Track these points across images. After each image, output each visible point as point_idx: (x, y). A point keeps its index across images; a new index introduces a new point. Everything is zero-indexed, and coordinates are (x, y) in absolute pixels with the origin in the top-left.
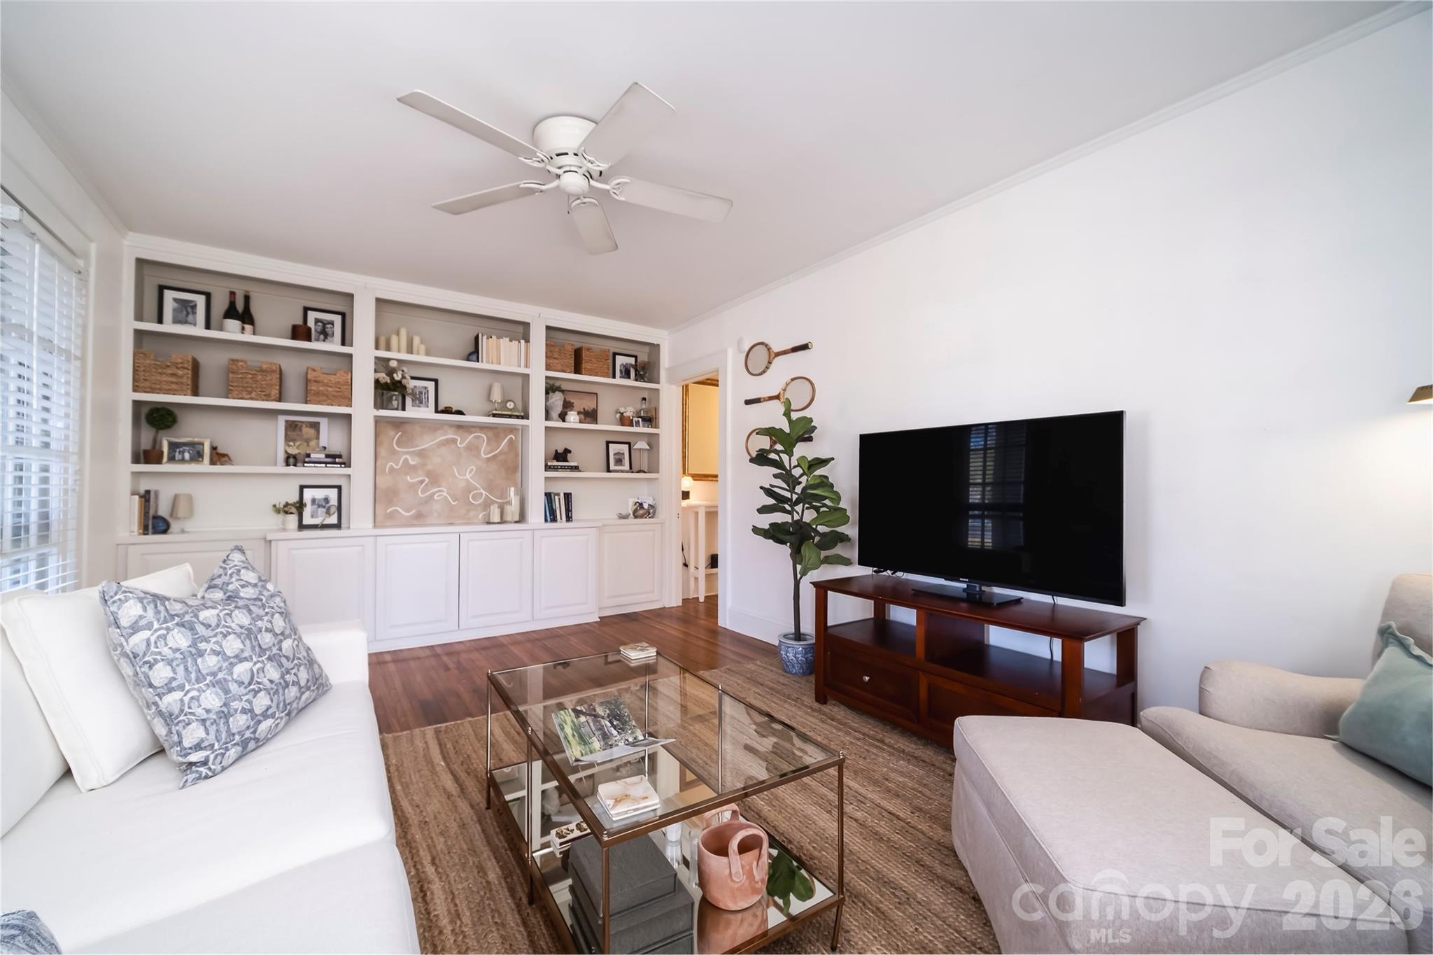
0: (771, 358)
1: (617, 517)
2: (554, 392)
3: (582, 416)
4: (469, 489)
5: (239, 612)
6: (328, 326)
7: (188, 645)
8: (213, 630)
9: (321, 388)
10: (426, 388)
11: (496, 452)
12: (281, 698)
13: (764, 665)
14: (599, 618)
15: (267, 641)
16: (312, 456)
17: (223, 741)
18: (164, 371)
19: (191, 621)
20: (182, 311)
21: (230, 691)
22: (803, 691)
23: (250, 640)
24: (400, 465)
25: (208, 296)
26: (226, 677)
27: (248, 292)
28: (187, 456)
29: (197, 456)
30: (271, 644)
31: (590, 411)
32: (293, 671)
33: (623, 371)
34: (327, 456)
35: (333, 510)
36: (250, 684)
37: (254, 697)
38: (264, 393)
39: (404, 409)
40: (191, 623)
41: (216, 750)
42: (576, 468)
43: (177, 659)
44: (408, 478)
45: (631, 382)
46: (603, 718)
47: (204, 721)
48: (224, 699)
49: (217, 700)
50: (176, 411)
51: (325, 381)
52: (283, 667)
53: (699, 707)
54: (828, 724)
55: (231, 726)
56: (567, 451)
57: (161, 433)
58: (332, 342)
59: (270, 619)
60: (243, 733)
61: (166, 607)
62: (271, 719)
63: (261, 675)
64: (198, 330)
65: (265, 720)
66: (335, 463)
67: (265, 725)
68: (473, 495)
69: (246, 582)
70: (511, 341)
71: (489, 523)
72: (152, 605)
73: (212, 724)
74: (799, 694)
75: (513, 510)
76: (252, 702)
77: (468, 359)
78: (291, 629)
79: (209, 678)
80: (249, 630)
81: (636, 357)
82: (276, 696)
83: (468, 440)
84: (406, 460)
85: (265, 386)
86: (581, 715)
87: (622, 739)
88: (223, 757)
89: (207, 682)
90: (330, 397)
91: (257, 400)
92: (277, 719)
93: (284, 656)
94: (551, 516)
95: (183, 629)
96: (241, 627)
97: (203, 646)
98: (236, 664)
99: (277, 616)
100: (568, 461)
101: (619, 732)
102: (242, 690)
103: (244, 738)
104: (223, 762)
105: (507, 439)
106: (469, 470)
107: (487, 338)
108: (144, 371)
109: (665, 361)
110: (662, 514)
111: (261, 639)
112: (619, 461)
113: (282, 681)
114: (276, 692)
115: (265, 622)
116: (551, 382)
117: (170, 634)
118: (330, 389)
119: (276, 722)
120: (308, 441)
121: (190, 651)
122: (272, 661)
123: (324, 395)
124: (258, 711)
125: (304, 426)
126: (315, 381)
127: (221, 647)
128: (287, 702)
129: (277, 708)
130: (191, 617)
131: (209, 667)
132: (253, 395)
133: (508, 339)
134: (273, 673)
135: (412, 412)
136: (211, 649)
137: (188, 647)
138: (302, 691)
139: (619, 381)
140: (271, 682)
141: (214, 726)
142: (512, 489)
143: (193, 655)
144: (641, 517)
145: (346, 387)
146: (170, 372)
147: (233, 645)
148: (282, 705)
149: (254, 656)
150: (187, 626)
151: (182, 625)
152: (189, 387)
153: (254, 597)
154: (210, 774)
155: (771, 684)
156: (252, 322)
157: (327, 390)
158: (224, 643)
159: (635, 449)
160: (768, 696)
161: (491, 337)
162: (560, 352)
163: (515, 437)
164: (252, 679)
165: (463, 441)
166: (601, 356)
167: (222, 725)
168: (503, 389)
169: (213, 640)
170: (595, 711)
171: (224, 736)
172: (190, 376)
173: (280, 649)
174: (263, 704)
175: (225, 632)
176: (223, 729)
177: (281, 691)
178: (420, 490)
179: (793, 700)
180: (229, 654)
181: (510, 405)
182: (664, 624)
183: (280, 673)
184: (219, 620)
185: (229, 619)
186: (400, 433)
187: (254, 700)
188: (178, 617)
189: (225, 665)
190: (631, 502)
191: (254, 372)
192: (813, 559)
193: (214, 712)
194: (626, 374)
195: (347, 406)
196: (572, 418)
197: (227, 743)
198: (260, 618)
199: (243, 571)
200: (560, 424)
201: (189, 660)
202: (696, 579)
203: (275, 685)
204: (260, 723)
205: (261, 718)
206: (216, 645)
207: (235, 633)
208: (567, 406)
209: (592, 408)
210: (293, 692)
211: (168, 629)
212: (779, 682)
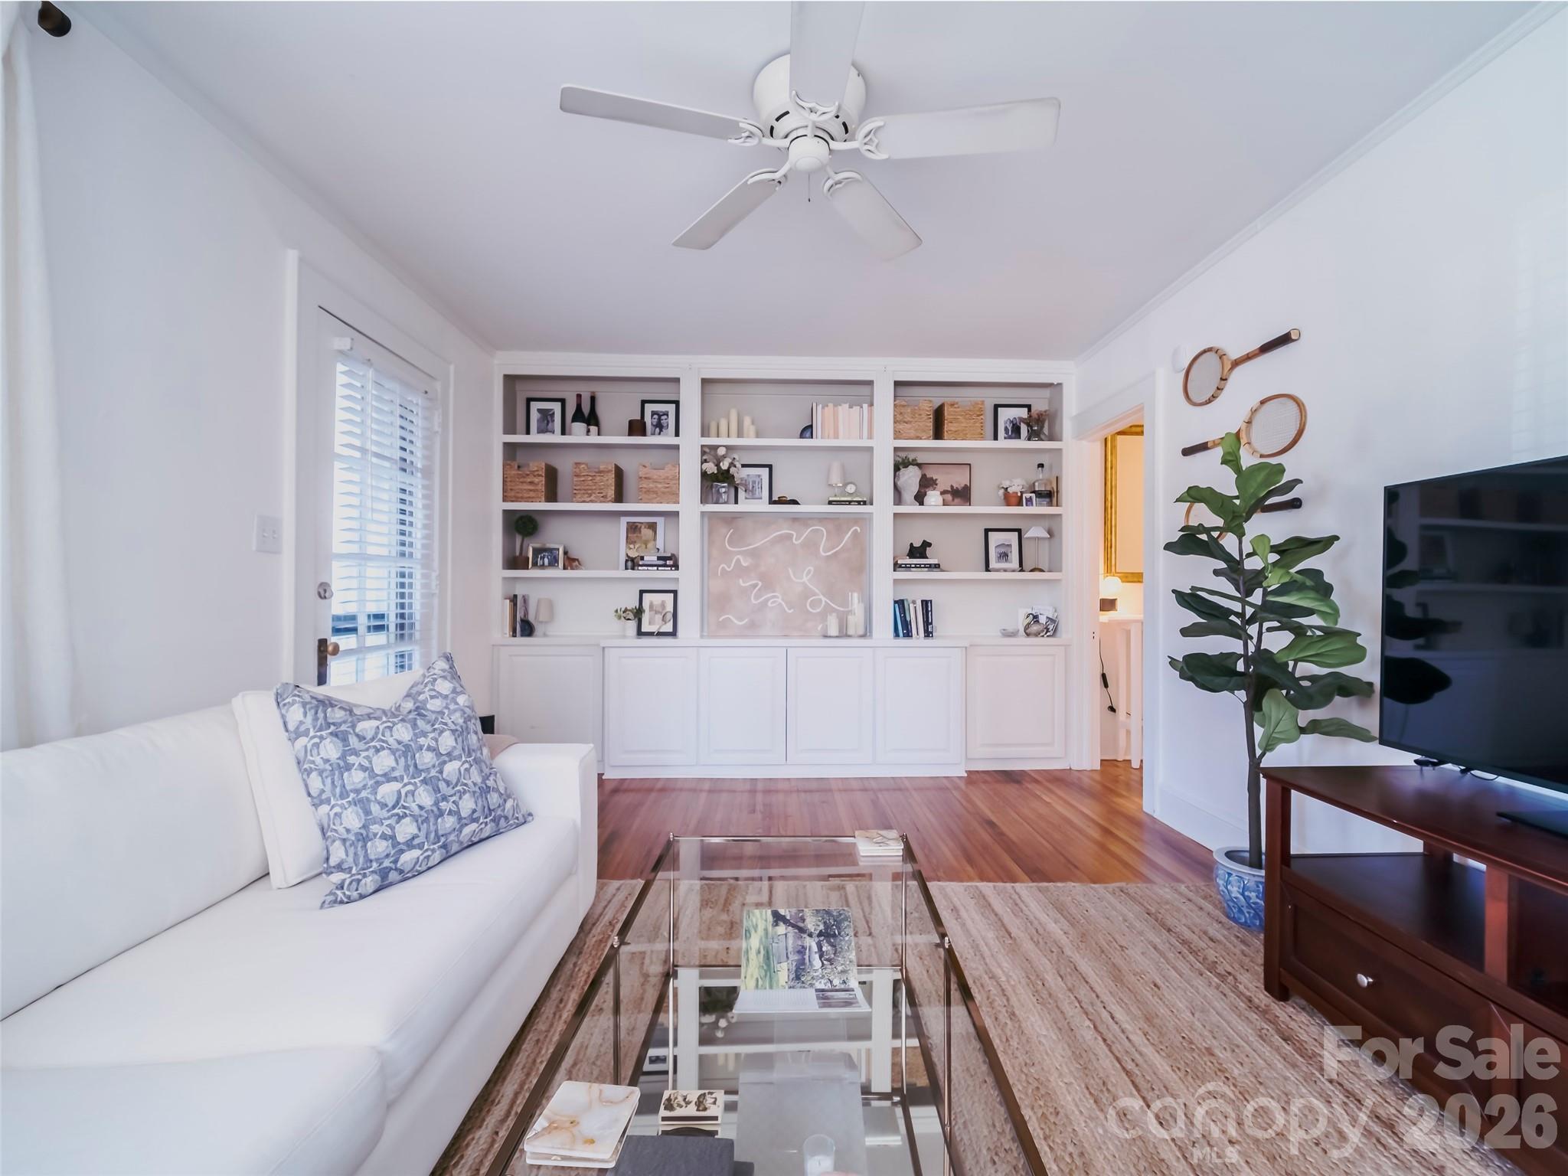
0: (1226, 370)
1: (1000, 634)
2: (906, 467)
3: (949, 497)
4: (807, 593)
5: (403, 726)
6: (663, 417)
7: (338, 756)
8: (366, 743)
9: (651, 485)
10: (759, 476)
11: (837, 549)
12: (432, 828)
13: (1191, 895)
14: (966, 771)
15: (426, 761)
16: (645, 558)
17: (360, 867)
18: (525, 480)
19: (346, 731)
20: (544, 421)
21: (371, 812)
22: (1247, 960)
23: (406, 758)
24: (732, 568)
25: (563, 401)
26: (369, 796)
27: (593, 392)
28: (546, 561)
29: (554, 562)
30: (430, 765)
31: (960, 489)
32: (453, 799)
33: (1010, 428)
34: (659, 558)
35: (670, 616)
36: (394, 807)
37: (397, 823)
38: (602, 495)
39: (736, 502)
40: (346, 733)
41: (354, 875)
42: (937, 566)
43: (326, 770)
44: (741, 581)
45: (1022, 443)
46: (810, 935)
47: (344, 841)
48: (363, 820)
49: (357, 821)
50: (537, 518)
51: (655, 477)
52: (440, 792)
53: (1037, 944)
54: (1271, 1044)
55: (369, 852)
56: (926, 544)
57: (526, 540)
58: (667, 435)
59: (437, 737)
60: (381, 861)
61: (326, 715)
62: (418, 850)
63: (410, 798)
64: (556, 438)
65: (410, 850)
66: (665, 565)
67: (408, 858)
68: (811, 601)
69: (438, 692)
70: (851, 407)
71: (826, 637)
72: (313, 711)
73: (351, 845)
74: (1237, 966)
75: (856, 621)
76: (394, 828)
77: (802, 436)
78: (463, 749)
79: (352, 795)
80: (407, 746)
81: (1029, 407)
82: (425, 824)
83: (805, 535)
84: (738, 561)
85: (602, 487)
86: (782, 923)
87: (823, 976)
88: (358, 884)
89: (350, 799)
90: (659, 494)
91: (596, 502)
92: (427, 850)
93: (444, 780)
94: (903, 628)
95: (335, 739)
96: (399, 743)
97: (351, 759)
98: (383, 783)
99: (447, 733)
100: (927, 558)
101: (823, 964)
102: (384, 814)
103: (382, 867)
104: (360, 889)
105: (850, 533)
106: (805, 572)
107: (823, 408)
108: (511, 481)
109: (1070, 408)
110: (1066, 632)
111: (420, 758)
112: (1004, 556)
113: (435, 809)
114: (426, 820)
115: (429, 739)
116: (903, 455)
117: (322, 744)
118: (659, 486)
119: (426, 854)
120: (646, 543)
121: (338, 764)
122: (426, 784)
123: (656, 493)
124: (401, 838)
125: (643, 527)
126: (646, 478)
127: (370, 762)
128: (441, 833)
129: (426, 838)
130: (348, 727)
131: (354, 783)
132: (592, 498)
133: (847, 405)
134: (425, 798)
135: (745, 505)
136: (360, 763)
137: (337, 759)
138: (462, 823)
139: (1003, 443)
140: (421, 808)
141: (353, 848)
142: (856, 595)
143: (340, 768)
144: (1037, 635)
145: (674, 482)
146: (529, 480)
147: (384, 762)
148: (432, 835)
149: (405, 777)
150: (340, 736)
151: (335, 734)
152: (543, 493)
153: (438, 710)
154: (345, 900)
155: (1187, 934)
156: (597, 424)
157: (656, 487)
158: (375, 759)
159: (1027, 538)
160: (1171, 955)
161: (827, 406)
162: (913, 413)
163: (861, 530)
164: (398, 802)
165: (799, 537)
166: (970, 411)
167: (359, 848)
168: (843, 468)
169: (364, 754)
170: (803, 920)
171: (361, 860)
172: (544, 482)
173: (441, 772)
174: (407, 831)
175: (379, 747)
176: (361, 853)
177: (432, 820)
178: (753, 595)
179: (1218, 975)
180: (378, 771)
181: (851, 489)
182: (1056, 794)
183: (433, 799)
184: (377, 733)
185: (387, 733)
186: (731, 531)
187: (397, 826)
188: (334, 725)
189: (371, 783)
190: (1022, 612)
191: (594, 474)
192: (1285, 725)
193: (353, 832)
194: (1015, 431)
195: (675, 503)
196: (933, 499)
197: (364, 869)
198: (424, 734)
199: (439, 681)
200: (916, 509)
201: (337, 773)
202: (1128, 732)
203: (426, 812)
204: (403, 853)
205: (404, 847)
206: (365, 760)
207: (390, 749)
208: (926, 483)
209: (963, 486)
210: (449, 822)
211: (322, 738)
212: (1205, 933)
